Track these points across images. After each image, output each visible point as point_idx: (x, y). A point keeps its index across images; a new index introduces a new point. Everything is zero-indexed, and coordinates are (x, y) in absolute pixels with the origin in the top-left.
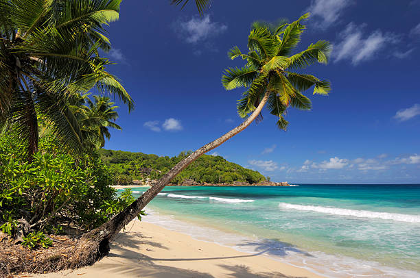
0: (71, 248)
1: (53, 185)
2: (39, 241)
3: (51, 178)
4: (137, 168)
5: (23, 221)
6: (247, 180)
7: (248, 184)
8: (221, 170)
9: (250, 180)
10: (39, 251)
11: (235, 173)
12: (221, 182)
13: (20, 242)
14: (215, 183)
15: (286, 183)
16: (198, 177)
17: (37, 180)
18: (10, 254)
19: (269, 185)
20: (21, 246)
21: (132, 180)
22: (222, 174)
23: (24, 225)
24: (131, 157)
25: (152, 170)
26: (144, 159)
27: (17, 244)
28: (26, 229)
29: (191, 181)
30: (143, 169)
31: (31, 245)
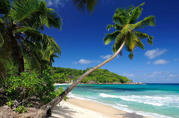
0: (35, 113)
1: (28, 86)
2: (22, 110)
3: (27, 83)
4: (67, 75)
5: (16, 101)
6: (120, 81)
7: (121, 83)
8: (107, 76)
9: (122, 81)
10: (22, 114)
11: (114, 78)
12: (107, 82)
13: (14, 110)
14: (104, 83)
15: (141, 83)
16: (96, 80)
17: (22, 84)
18: (10, 115)
19: (132, 84)
20: (14, 112)
21: (65, 81)
22: (107, 78)
23: (16, 103)
24: (64, 70)
25: (74, 76)
26: (70, 71)
27: (13, 111)
28: (17, 105)
29: (92, 82)
30: (70, 76)
31: (19, 111)
